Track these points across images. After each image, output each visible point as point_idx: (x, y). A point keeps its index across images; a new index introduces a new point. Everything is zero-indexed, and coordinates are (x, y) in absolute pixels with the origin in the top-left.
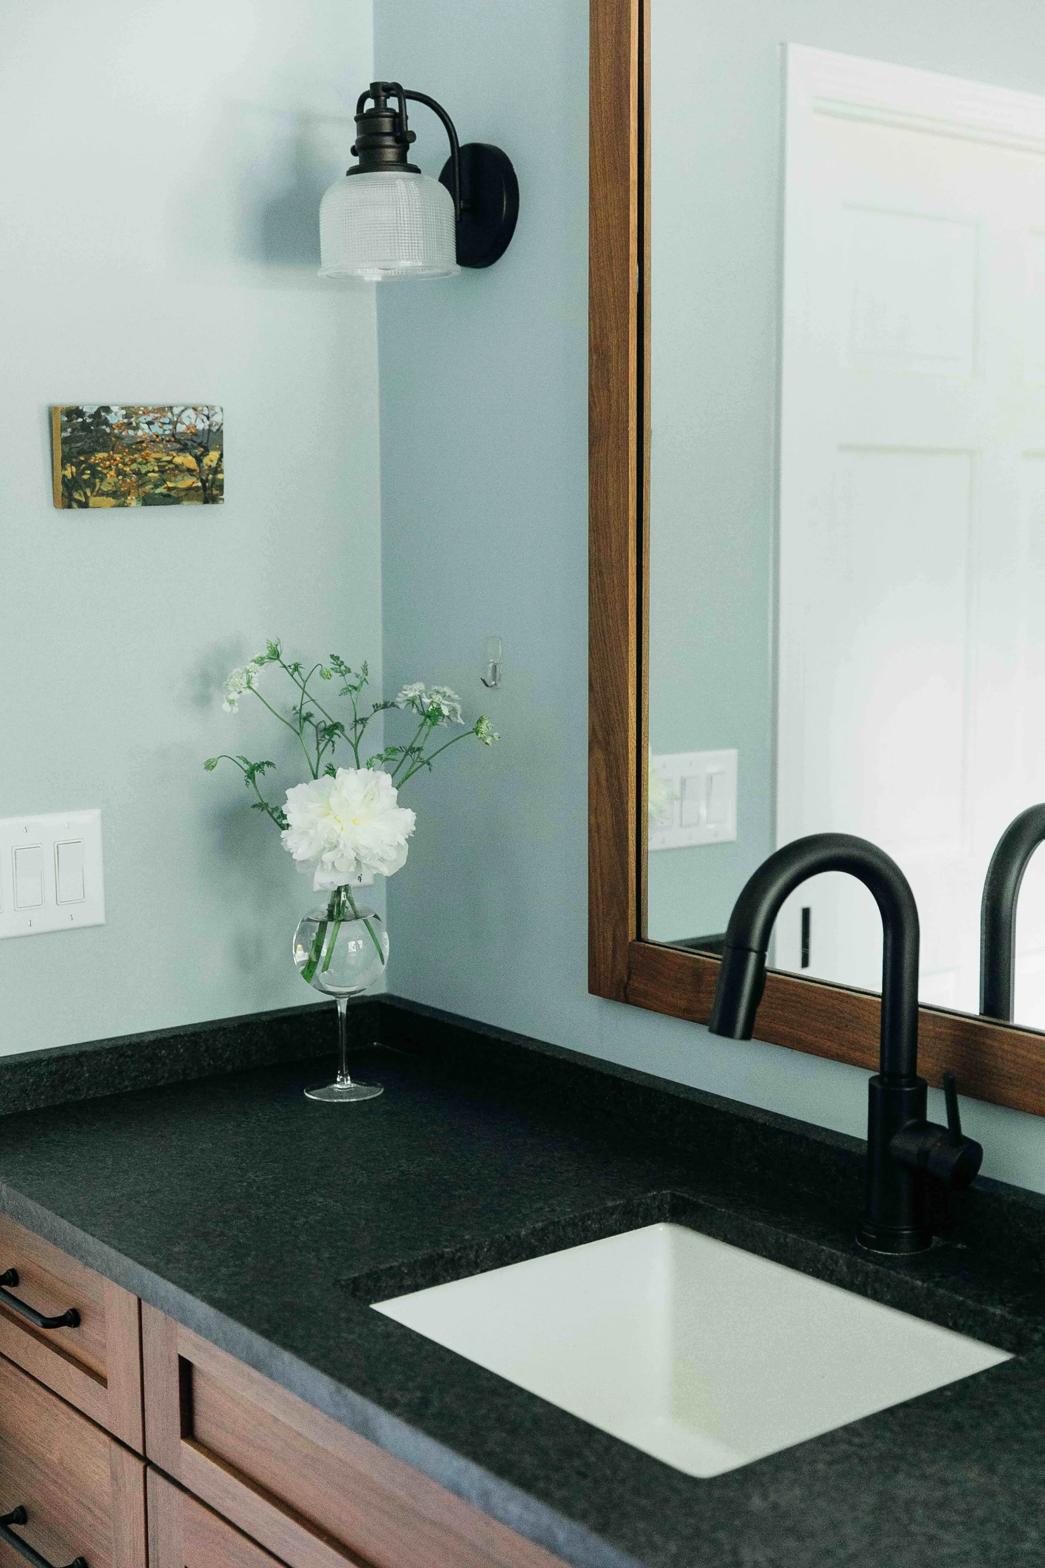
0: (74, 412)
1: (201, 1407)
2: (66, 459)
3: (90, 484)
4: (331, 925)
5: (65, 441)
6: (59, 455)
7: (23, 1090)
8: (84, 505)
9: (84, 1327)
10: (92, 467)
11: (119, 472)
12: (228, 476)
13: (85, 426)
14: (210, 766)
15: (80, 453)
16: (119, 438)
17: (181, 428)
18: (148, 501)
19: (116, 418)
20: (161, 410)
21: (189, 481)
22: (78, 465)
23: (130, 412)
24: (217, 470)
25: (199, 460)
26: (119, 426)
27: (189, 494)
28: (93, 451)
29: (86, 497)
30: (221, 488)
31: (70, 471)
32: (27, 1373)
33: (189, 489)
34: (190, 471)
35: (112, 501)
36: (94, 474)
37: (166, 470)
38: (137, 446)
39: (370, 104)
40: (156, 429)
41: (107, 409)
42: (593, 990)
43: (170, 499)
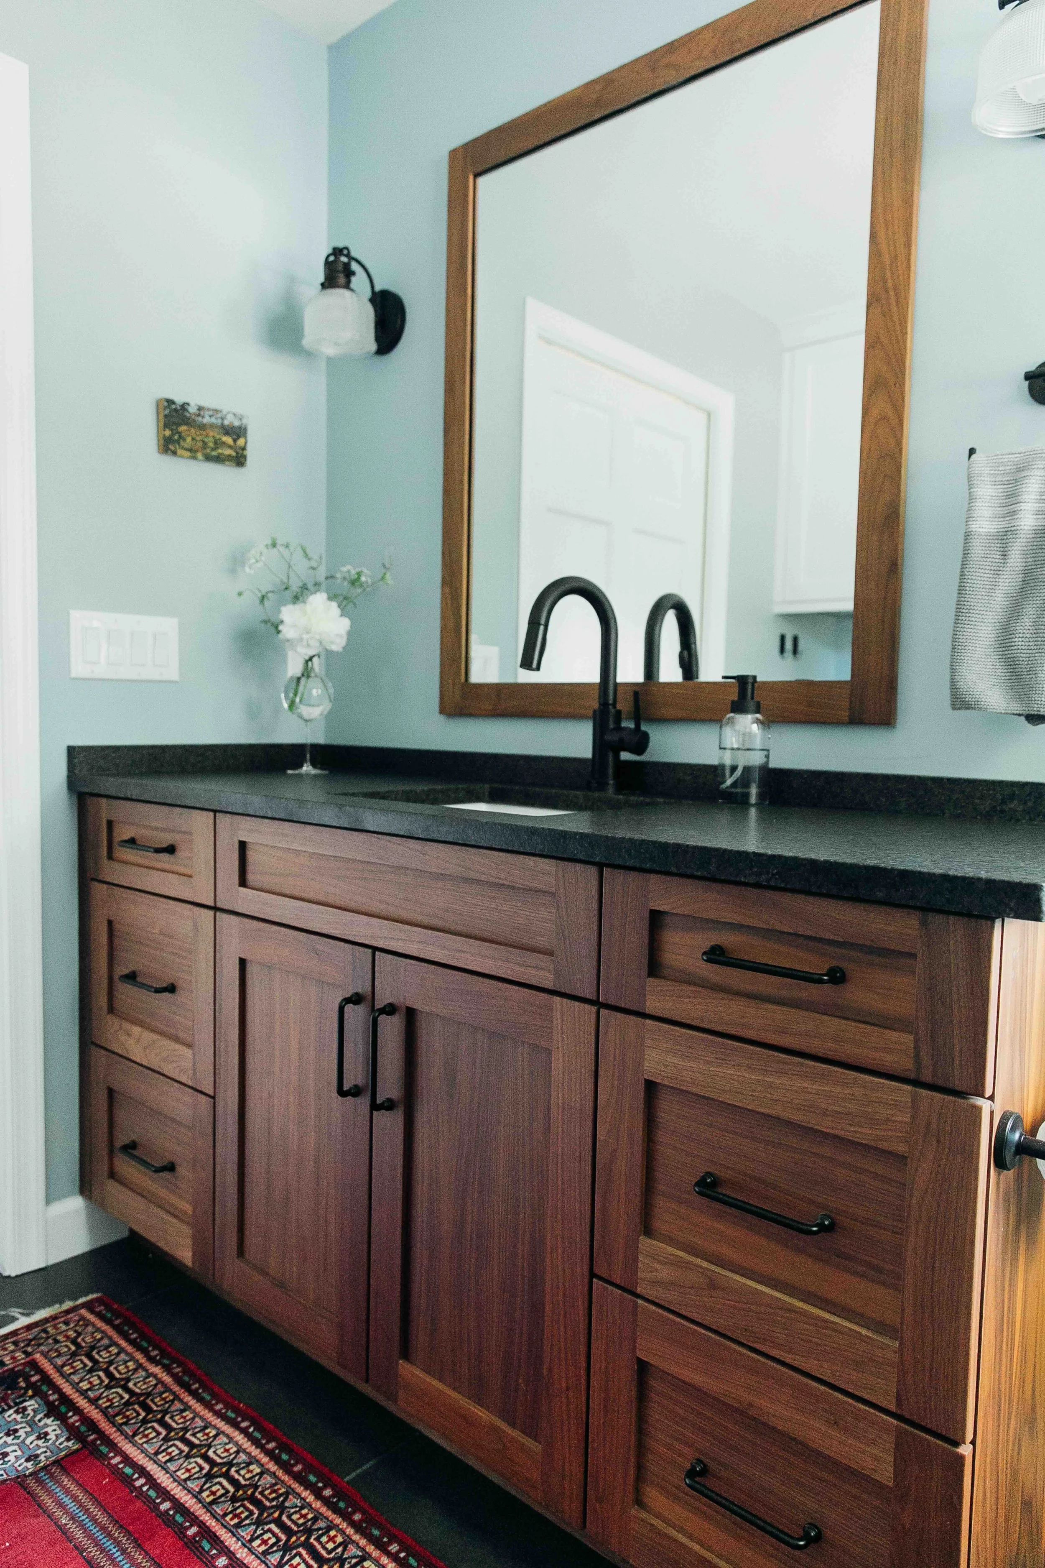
0: (170, 402)
1: (250, 868)
2: (166, 426)
3: (178, 442)
4: (303, 680)
5: (166, 416)
6: (161, 424)
7: (134, 761)
8: (174, 453)
9: (178, 853)
10: (180, 433)
11: (193, 439)
12: (250, 453)
13: (176, 410)
14: (240, 594)
15: (174, 423)
16: (194, 421)
17: (226, 423)
18: (208, 458)
19: (192, 409)
20: (216, 411)
21: (228, 452)
22: (172, 430)
23: (200, 409)
24: (244, 449)
25: (235, 441)
26: (194, 414)
27: (229, 458)
28: (180, 425)
29: (176, 449)
30: (245, 457)
31: (168, 433)
32: (140, 891)
33: (230, 456)
34: (230, 447)
35: (188, 454)
36: (180, 437)
37: (218, 444)
38: (203, 427)
39: (332, 258)
40: (213, 420)
41: (188, 404)
42: (442, 711)
43: (219, 460)
